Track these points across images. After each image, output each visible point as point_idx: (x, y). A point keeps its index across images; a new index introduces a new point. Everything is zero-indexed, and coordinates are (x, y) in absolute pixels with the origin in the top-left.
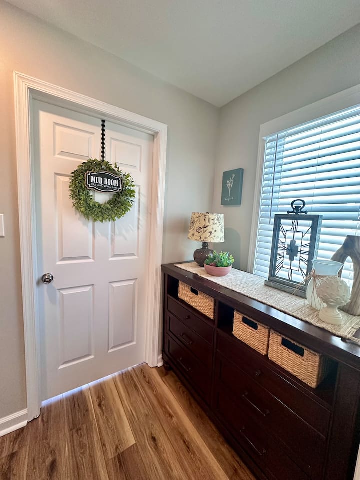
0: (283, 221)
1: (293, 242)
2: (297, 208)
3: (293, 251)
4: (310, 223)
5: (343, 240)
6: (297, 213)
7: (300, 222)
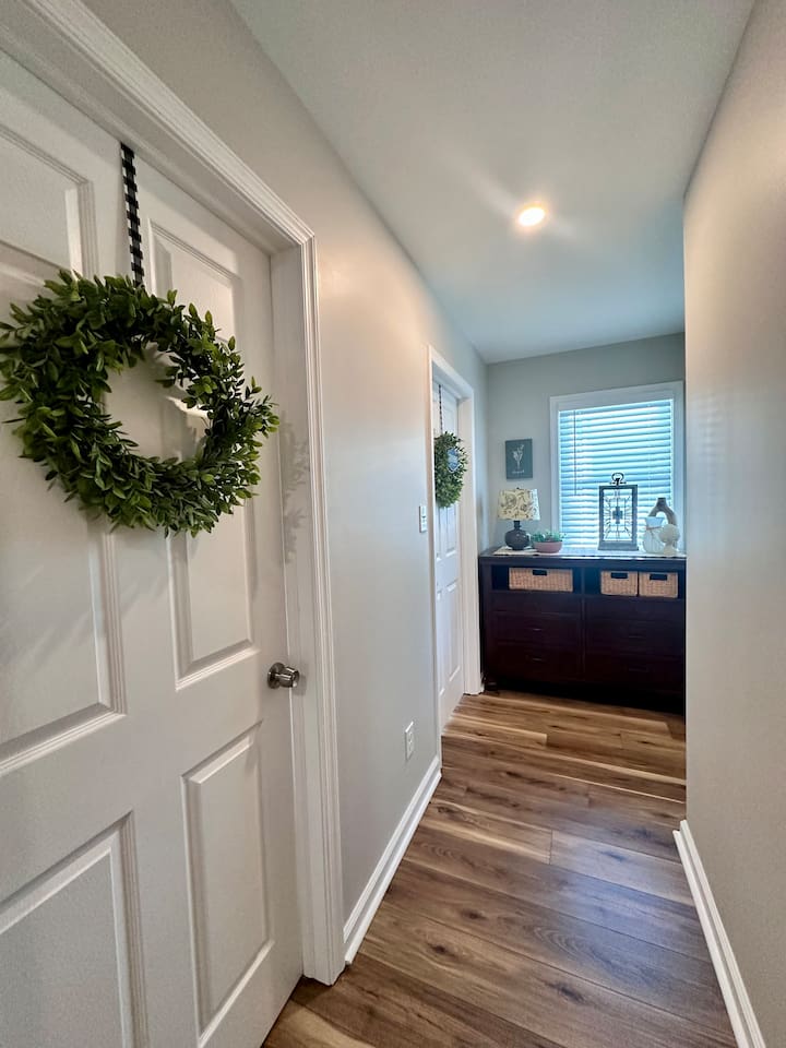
0: (605, 491)
1: (617, 508)
2: (618, 480)
3: (618, 514)
4: (630, 491)
5: (655, 502)
6: (618, 485)
7: (622, 491)
